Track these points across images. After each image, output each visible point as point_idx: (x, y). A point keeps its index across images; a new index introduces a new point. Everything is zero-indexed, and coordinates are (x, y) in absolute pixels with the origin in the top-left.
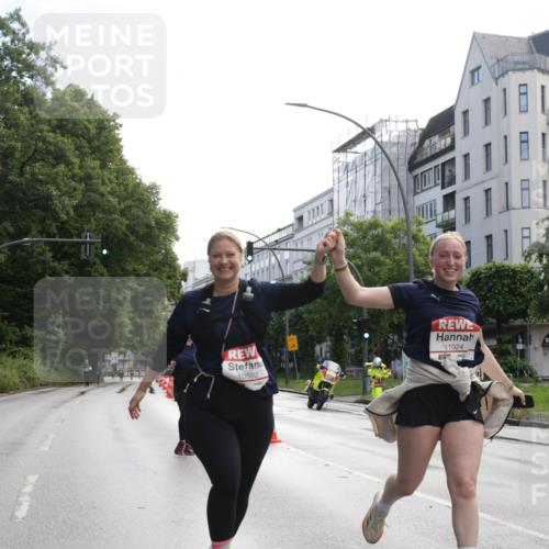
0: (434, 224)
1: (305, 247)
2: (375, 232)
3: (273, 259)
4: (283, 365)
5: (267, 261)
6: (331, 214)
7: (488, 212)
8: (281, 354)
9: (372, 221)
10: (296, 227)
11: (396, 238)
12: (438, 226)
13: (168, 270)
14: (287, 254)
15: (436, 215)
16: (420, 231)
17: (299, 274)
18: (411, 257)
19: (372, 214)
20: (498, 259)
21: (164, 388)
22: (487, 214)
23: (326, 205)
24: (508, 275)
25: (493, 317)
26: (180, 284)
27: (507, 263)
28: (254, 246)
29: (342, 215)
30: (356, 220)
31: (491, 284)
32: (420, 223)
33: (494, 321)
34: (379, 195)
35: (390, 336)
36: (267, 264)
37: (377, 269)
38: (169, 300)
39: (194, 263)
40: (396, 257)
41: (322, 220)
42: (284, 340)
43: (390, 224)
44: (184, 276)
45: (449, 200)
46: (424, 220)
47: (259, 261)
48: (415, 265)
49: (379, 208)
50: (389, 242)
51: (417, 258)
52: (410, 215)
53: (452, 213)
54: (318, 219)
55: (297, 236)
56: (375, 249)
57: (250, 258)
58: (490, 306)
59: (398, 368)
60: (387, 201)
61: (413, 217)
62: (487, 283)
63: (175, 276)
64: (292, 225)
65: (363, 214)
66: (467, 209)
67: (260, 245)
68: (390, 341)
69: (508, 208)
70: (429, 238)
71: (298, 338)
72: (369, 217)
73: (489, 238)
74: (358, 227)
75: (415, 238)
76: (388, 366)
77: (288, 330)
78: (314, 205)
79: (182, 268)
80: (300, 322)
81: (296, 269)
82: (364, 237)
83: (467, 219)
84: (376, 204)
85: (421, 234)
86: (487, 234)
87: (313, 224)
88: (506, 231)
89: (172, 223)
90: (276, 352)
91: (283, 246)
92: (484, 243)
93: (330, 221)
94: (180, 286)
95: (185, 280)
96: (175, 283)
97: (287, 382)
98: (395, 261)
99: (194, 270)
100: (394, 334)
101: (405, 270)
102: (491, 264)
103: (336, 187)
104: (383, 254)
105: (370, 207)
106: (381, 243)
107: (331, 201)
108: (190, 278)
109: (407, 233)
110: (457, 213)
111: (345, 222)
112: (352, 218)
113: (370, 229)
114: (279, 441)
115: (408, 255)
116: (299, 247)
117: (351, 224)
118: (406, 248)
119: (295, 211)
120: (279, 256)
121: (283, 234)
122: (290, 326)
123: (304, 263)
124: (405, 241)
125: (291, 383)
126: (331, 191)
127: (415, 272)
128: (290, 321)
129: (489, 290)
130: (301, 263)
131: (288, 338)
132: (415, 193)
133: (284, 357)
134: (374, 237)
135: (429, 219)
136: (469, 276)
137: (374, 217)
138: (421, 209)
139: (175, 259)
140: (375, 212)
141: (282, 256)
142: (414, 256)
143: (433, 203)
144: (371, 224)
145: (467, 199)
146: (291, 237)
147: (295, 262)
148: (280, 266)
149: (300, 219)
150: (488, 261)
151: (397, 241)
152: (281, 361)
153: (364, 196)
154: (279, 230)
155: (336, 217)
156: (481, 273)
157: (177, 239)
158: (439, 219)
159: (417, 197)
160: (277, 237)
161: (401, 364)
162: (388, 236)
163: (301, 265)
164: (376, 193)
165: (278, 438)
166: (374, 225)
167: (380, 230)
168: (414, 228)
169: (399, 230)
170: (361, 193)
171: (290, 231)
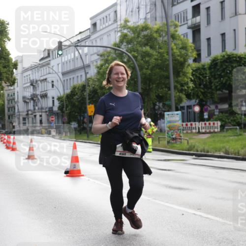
0: (186, 26)
1: (98, 45)
2: (145, 33)
3: (77, 53)
4: (85, 125)
5: (73, 54)
6: (115, 21)
7: (223, 18)
8: (84, 118)
9: (144, 25)
10: (92, 30)
11: (160, 36)
12: (189, 28)
13: (3, 61)
14: (86, 49)
15: (187, 20)
16: (176, 31)
17: (95, 63)
18: (170, 49)
19: (144, 20)
20: (229, 50)
21: (4, 143)
22: (222, 19)
23: (112, 14)
24: (236, 60)
25: (226, 90)
26: (12, 71)
27: (235, 52)
28: (63, 44)
29: (122, 22)
30: (132, 25)
31: (224, 67)
32: (176, 26)
33: (227, 92)
34: (149, 7)
35: (157, 104)
36: (73, 57)
37: (147, 59)
38: (6, 83)
39: (22, 57)
40: (161, 51)
41: (109, 26)
42: (86, 108)
43: (156, 27)
44: (15, 66)
45: (196, 9)
46: (180, 25)
47: (67, 54)
48: (172, 55)
49: (149, 16)
50: (156, 39)
51: (175, 51)
52: (170, 21)
53: (198, 19)
54: (107, 24)
55: (93, 37)
56: (146, 45)
57: (60, 52)
58: (224, 81)
59: (163, 125)
60: (154, 11)
61: (172, 22)
62: (221, 66)
63: (8, 66)
64: (89, 29)
65: (137, 20)
66: (208, 15)
67: (67, 43)
68: (157, 107)
69: (236, 14)
70: (182, 37)
71: (95, 107)
72: (141, 23)
73: (223, 35)
74: (134, 30)
75: (173, 37)
76: (156, 124)
77: (88, 101)
78: (104, 15)
79: (14, 60)
80: (96, 95)
81: (92, 60)
82: (138, 37)
83: (209, 23)
84: (146, 14)
85: (177, 33)
86: (223, 32)
87: (103, 29)
88: (235, 30)
89: (5, 28)
90: (80, 116)
91: (83, 44)
92: (220, 38)
93: (115, 26)
94: (12, 73)
95: (16, 69)
96: (9, 71)
97: (88, 137)
98: (159, 53)
99: (22, 62)
100: (160, 102)
101: (166, 59)
102: (224, 53)
103: (119, 2)
104: (151, 47)
105: (142, 16)
106: (150, 41)
107: (116, 12)
108: (19, 67)
109: (167, 33)
110: (201, 19)
111: (125, 26)
112: (129, 24)
113: (142, 30)
114: (83, 176)
115: (168, 49)
116: (94, 45)
117: (129, 28)
118: (167, 43)
119: (91, 19)
120: (80, 51)
121: (83, 36)
122: (89, 99)
123: (98, 55)
124: (166, 38)
125: (91, 137)
126: (115, 5)
127: (173, 60)
128: (89, 95)
129: (223, 71)
130: (96, 55)
131: (88, 107)
132: (173, 5)
133: (85, 120)
134: (144, 36)
135: (183, 23)
136: (210, 62)
137: (145, 22)
138: (177, 17)
139: (8, 54)
140: (145, 18)
141: (83, 51)
142: (172, 49)
143: (186, 12)
144: (143, 27)
145: (208, 9)
146: (88, 37)
147: (92, 55)
148: (81, 57)
149: (94, 25)
150: (223, 51)
151: (161, 38)
152: (84, 122)
153: (138, 8)
154: (80, 33)
155: (119, 23)
156: (218, 60)
157: (9, 40)
158: (190, 23)
159: (174, 8)
160: (79, 38)
161: (164, 123)
162: (155, 35)
163: (96, 57)
164: (146, 6)
165: (82, 173)
166: (145, 28)
167: (148, 31)
168: (172, 29)
169: (162, 31)
170: (136, 5)
171: (88, 33)
